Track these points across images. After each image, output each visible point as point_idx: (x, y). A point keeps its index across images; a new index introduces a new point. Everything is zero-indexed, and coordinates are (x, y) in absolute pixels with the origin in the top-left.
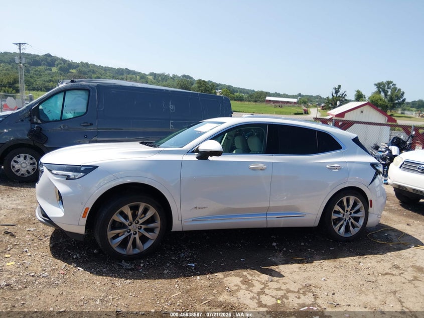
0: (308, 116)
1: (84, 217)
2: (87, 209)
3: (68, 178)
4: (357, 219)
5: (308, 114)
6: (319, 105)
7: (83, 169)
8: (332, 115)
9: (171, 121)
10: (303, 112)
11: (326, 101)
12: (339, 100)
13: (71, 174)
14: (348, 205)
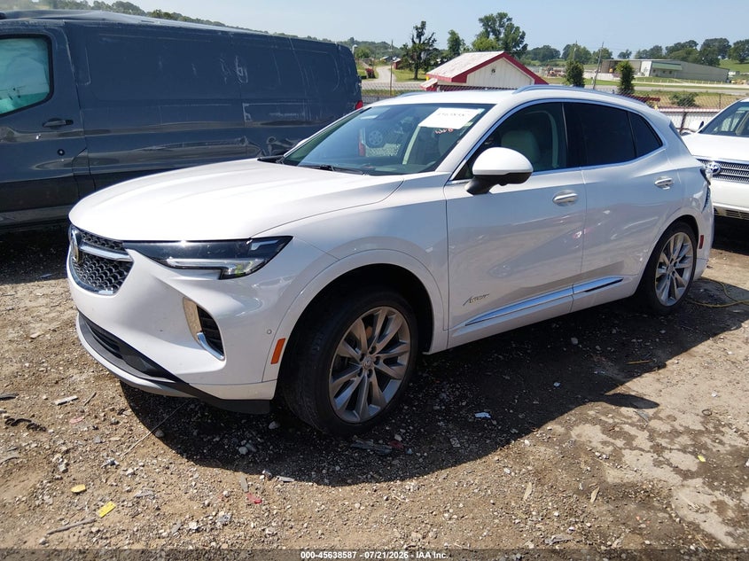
0: (375, 81)
1: (274, 361)
2: (281, 342)
3: (222, 274)
4: (681, 272)
5: (374, 77)
6: (390, 59)
7: (254, 247)
8: (435, 77)
9: (244, 105)
10: (366, 74)
11: (404, 53)
12: (425, 50)
13: (231, 265)
14: (674, 251)
